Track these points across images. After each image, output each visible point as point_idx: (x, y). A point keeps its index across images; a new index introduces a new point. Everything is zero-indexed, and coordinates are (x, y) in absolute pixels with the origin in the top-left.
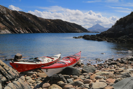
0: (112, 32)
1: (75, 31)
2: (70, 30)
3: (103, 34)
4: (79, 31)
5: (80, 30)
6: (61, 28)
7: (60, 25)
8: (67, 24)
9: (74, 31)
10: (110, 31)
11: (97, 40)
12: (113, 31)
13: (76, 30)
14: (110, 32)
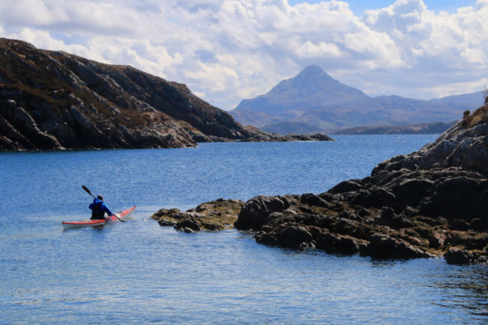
0: (469, 175)
1: (145, 133)
2: (101, 126)
3: (395, 190)
4: (175, 128)
5: (177, 118)
6: (29, 108)
7: (22, 87)
8: (76, 79)
9: (130, 131)
10: (451, 163)
11: (364, 252)
12: (474, 168)
13: (149, 122)
14: (456, 169)
